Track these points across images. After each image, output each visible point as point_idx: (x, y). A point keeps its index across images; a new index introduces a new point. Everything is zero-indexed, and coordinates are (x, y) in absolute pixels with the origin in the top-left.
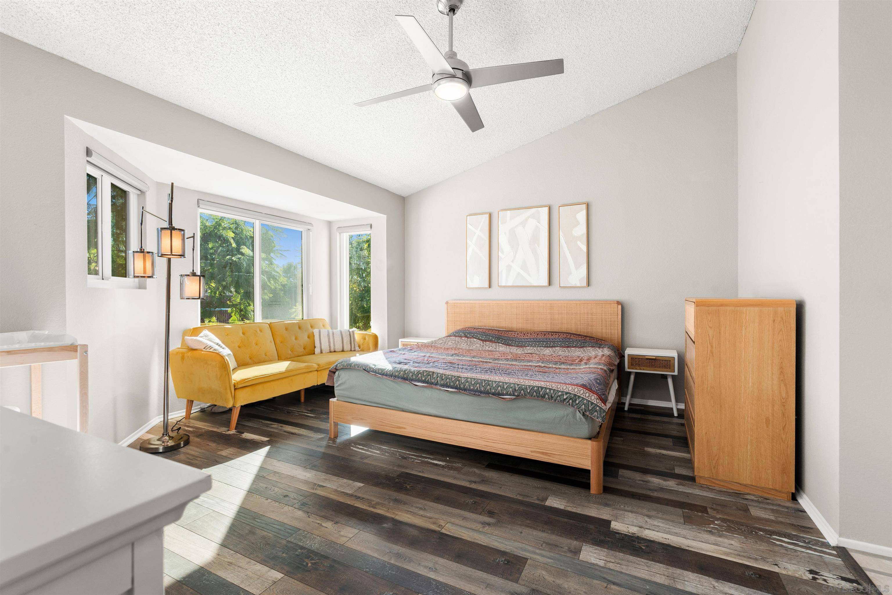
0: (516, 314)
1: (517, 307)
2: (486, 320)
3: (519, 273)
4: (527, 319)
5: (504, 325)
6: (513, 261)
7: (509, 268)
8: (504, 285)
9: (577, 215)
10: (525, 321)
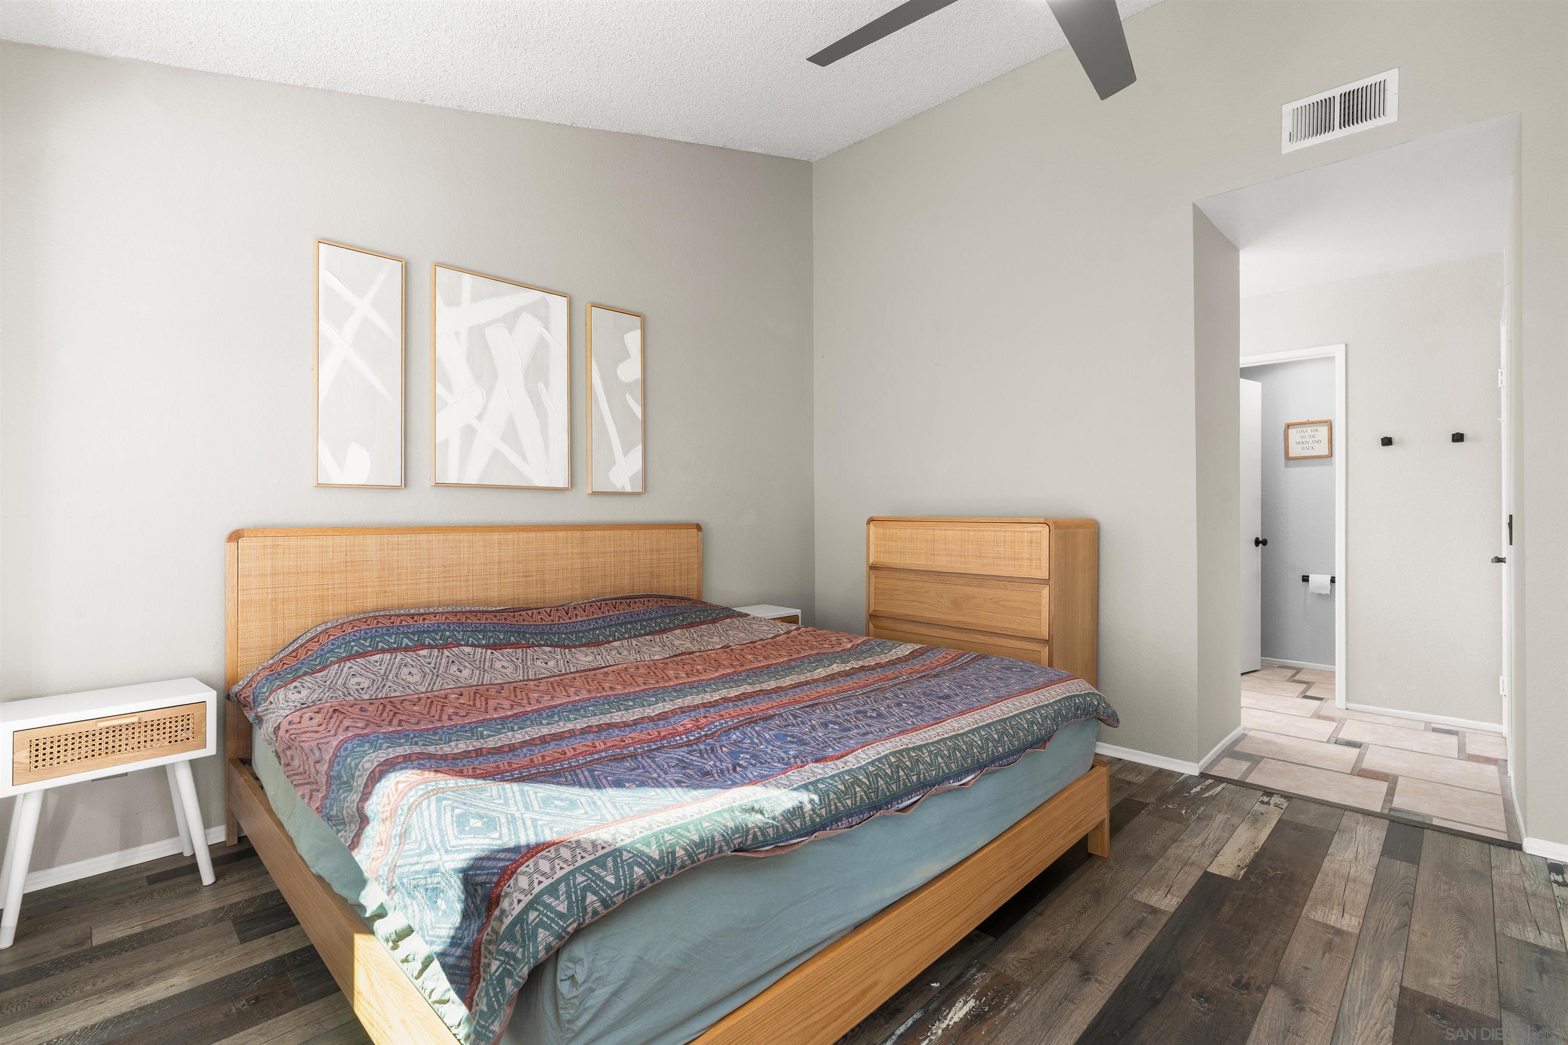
0: (499, 562)
1: (500, 544)
2: (404, 587)
3: (496, 452)
4: (528, 574)
5: (464, 597)
6: (480, 417)
7: (469, 433)
8: (453, 480)
9: (625, 336)
10: (521, 579)
